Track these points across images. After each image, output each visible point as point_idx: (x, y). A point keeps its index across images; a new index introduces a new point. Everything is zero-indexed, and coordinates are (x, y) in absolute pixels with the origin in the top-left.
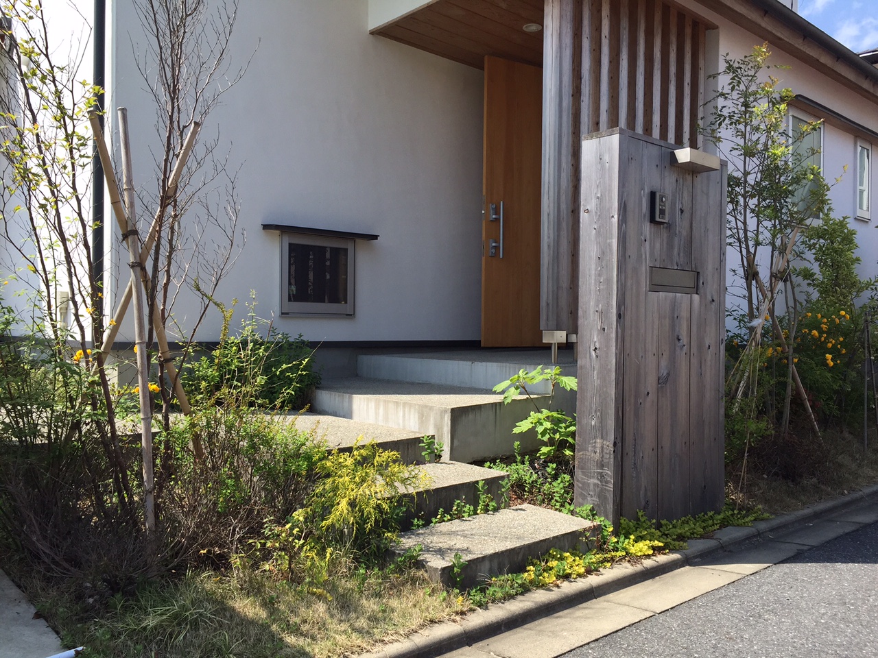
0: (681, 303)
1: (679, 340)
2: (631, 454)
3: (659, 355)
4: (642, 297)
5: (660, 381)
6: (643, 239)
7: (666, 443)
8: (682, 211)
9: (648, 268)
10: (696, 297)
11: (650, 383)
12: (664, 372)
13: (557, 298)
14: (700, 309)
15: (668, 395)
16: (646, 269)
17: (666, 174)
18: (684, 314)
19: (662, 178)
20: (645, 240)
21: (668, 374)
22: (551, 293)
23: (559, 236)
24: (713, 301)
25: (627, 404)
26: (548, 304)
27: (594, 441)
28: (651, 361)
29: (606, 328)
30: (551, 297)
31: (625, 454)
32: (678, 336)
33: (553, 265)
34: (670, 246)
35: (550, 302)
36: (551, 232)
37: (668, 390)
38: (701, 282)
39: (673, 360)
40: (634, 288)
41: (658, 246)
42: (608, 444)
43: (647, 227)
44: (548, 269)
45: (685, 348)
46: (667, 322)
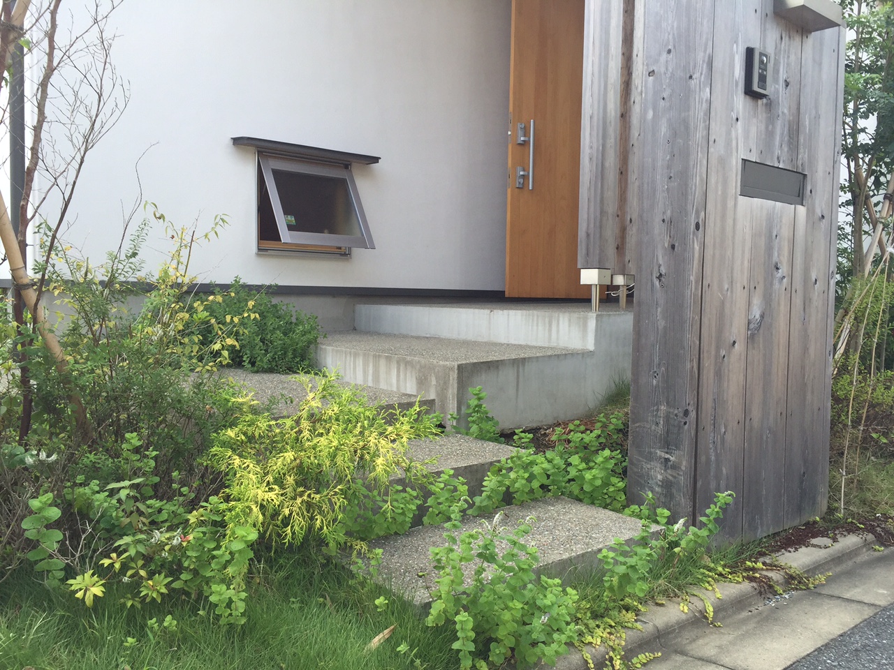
0: (781, 217)
1: (778, 269)
2: (709, 428)
3: (750, 290)
4: (730, 204)
5: (752, 326)
6: (735, 118)
7: (756, 413)
8: (787, 84)
9: (740, 162)
10: (801, 210)
11: (737, 329)
12: (756, 313)
13: (601, 227)
14: (807, 227)
15: (761, 346)
16: (737, 163)
17: (768, 26)
18: (785, 232)
19: (764, 32)
20: (737, 119)
21: (762, 316)
22: (592, 221)
23: (604, 146)
24: (823, 217)
25: (705, 355)
26: (588, 235)
27: (655, 408)
28: (740, 296)
29: (676, 245)
30: (592, 225)
31: (701, 428)
32: (777, 264)
33: (596, 182)
34: (770, 134)
35: (591, 231)
36: (595, 140)
37: (761, 339)
38: (809, 189)
39: (768, 299)
40: (720, 188)
41: (753, 130)
42: (676, 412)
43: (740, 101)
44: (589, 189)
45: (785, 280)
46: (762, 242)
